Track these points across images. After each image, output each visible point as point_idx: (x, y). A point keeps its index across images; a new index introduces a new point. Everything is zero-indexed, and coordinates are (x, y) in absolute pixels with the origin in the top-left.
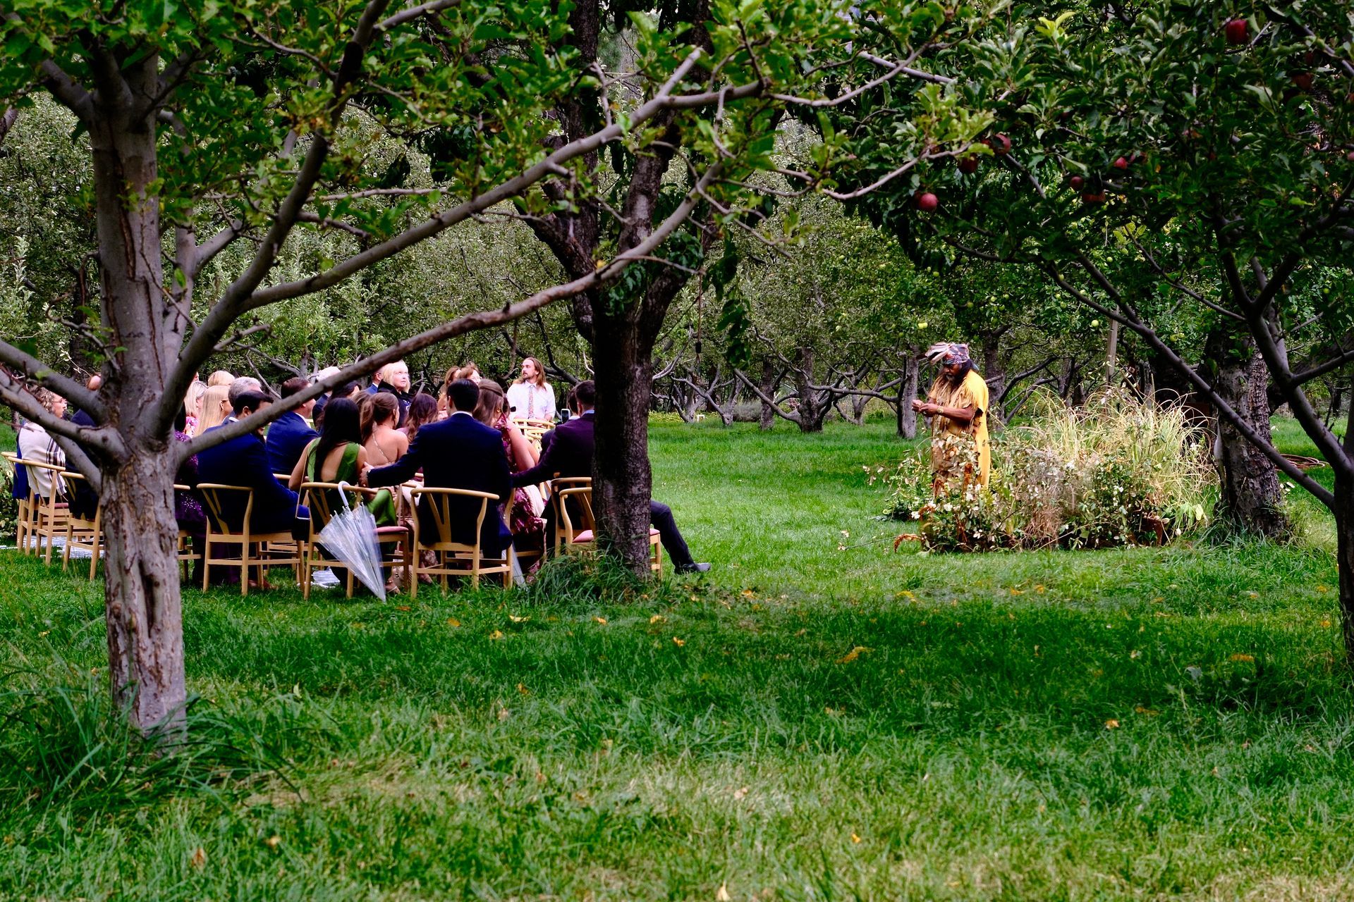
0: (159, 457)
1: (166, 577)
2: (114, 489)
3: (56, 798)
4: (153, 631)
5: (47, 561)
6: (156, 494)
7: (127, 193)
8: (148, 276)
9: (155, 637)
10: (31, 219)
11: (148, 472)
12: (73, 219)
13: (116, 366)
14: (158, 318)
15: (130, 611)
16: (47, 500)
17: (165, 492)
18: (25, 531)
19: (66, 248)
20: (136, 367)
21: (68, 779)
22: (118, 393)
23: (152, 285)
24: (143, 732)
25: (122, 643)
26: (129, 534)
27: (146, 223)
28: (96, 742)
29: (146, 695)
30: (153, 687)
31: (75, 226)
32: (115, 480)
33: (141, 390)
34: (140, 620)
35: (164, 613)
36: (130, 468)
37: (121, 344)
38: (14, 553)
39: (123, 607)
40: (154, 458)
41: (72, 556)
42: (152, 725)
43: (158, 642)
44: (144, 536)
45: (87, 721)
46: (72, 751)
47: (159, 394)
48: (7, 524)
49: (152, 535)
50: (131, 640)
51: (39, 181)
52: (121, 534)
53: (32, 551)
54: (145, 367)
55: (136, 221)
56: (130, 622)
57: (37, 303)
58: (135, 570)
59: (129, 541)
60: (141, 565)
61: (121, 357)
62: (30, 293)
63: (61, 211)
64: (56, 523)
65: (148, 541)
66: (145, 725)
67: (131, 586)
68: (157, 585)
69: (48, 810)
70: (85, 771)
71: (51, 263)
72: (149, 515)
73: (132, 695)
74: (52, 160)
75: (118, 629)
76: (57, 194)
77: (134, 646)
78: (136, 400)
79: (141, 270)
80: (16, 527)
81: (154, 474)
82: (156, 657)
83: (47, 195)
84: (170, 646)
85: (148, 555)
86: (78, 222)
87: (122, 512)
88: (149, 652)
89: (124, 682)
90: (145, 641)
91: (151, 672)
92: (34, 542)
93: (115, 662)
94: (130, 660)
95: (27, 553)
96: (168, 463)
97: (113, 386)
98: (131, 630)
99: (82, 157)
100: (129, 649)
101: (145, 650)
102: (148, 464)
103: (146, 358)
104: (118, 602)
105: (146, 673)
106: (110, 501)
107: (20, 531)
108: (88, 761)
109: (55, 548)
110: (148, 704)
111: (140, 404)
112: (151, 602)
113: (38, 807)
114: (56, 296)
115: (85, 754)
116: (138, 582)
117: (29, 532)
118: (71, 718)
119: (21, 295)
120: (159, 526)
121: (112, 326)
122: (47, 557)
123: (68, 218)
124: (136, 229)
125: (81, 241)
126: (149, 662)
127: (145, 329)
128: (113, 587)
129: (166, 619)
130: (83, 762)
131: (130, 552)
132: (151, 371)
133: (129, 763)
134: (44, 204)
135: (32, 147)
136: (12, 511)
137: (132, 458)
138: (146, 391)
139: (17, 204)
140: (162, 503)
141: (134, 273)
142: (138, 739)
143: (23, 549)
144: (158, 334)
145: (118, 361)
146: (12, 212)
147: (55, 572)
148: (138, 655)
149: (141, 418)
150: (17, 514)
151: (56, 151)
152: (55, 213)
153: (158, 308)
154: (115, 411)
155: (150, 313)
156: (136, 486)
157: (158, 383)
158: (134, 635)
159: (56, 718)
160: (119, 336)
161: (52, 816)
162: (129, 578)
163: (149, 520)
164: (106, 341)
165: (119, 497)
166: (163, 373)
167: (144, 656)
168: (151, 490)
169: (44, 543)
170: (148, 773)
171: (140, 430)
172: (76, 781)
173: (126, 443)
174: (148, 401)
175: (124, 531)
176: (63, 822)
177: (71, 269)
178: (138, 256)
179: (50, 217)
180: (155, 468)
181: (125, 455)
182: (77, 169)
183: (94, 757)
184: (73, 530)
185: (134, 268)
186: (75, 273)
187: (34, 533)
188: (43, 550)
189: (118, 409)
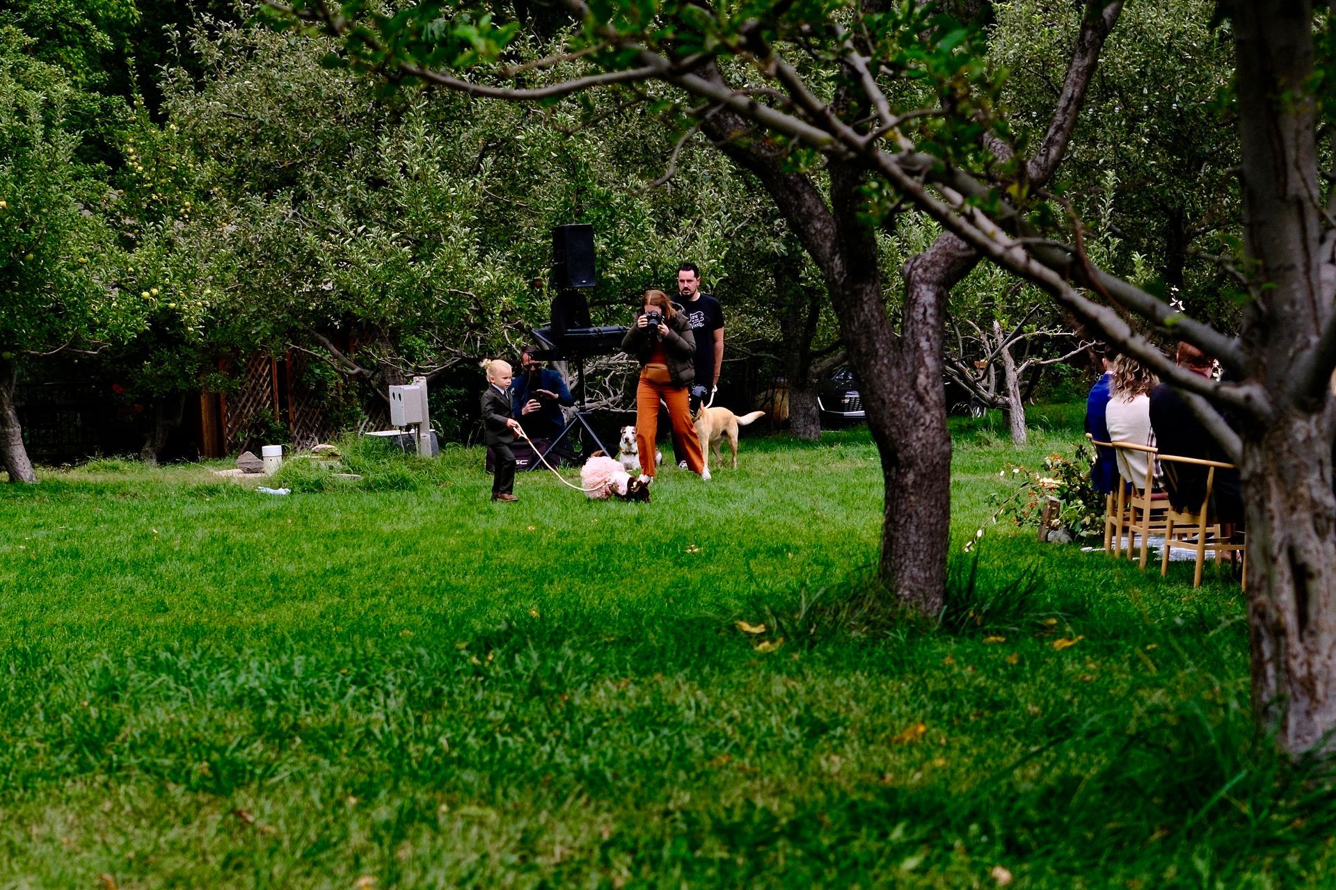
0: (1314, 418)
1: (1322, 567)
2: (1258, 459)
3: (1189, 836)
4: (1305, 633)
5: (1142, 565)
6: (1310, 463)
7: (1278, 92)
8: (1304, 193)
9: (1308, 640)
10: (1117, 148)
11: (1300, 437)
12: (1166, 146)
13: (1263, 307)
14: (1313, 246)
15: (1278, 609)
16: (1142, 492)
17: (1321, 462)
18: (1114, 528)
19: (1158, 182)
20: (1287, 308)
21: (1202, 813)
22: (1264, 341)
23: (1308, 205)
24: (1294, 758)
25: (1267, 649)
26: (1277, 515)
27: (1302, 127)
28: (1236, 768)
29: (1297, 713)
30: (1304, 703)
31: (1170, 155)
32: (1259, 447)
33: (1292, 336)
34: (1290, 619)
35: (1319, 612)
36: (1279, 433)
37: (1269, 280)
38: (1102, 555)
39: (1269, 604)
40: (1308, 421)
41: (1172, 558)
42: (1303, 749)
43: (1312, 647)
44: (1295, 517)
45: (1226, 744)
46: (1209, 778)
47: (1314, 340)
48: (1093, 521)
49: (1304, 515)
50: (1278, 645)
51: (1125, 102)
52: (1267, 515)
53: (1123, 553)
54: (1298, 307)
55: (1290, 126)
56: (1278, 623)
57: (1125, 251)
58: (1282, 559)
59: (1276, 523)
60: (1292, 552)
61: (1267, 296)
62: (1117, 241)
63: (1152, 136)
64: (1151, 519)
65: (1300, 522)
66: (1295, 747)
67: (1278, 578)
68: (1311, 576)
69: (1180, 850)
70: (1224, 804)
71: (1139, 202)
72: (1302, 490)
73: (1279, 713)
74: (1142, 74)
75: (1263, 631)
76: (1148, 115)
77: (1283, 651)
78: (1286, 349)
79: (1295, 185)
80: (1103, 524)
81: (1308, 440)
82: (1310, 665)
83: (1134, 119)
84: (1325, 652)
85: (1299, 539)
86: (1171, 150)
87: (1268, 486)
88: (1300, 659)
89: (1269, 695)
90: (1297, 647)
91: (1302, 684)
92: (1125, 543)
93: (1258, 672)
94: (1278, 669)
95: (1117, 554)
96: (1325, 425)
97: (1257, 332)
98: (1279, 632)
99: (1178, 68)
100: (1276, 656)
101: (1295, 657)
102: (1302, 428)
103: (1299, 295)
104: (1262, 598)
105: (1296, 686)
106: (1253, 474)
107: (1108, 528)
108: (1228, 792)
109: (1151, 549)
110: (1299, 724)
111: (1291, 353)
112: (1302, 597)
113: (1168, 847)
114: (1145, 241)
115: (1222, 781)
116: (1287, 574)
117: (1118, 531)
118: (1206, 738)
119: (1106, 243)
120: (1314, 504)
121: (1257, 257)
122: (1143, 558)
123: (1161, 144)
124: (1289, 136)
125: (1176, 172)
126: (1300, 672)
127: (1298, 260)
128: (1257, 579)
129: (1322, 618)
130: (1223, 793)
131: (1277, 536)
132: (1305, 311)
133: (1277, 796)
134: (1131, 129)
135: (1118, 60)
136: (1098, 505)
137: (1281, 421)
138: (1299, 337)
139: (1099, 130)
140: (1316, 475)
141: (1285, 193)
142: (1287, 767)
143: (1112, 551)
144: (1314, 265)
145: (1264, 301)
146: (1093, 142)
147: (1153, 578)
148: (1287, 662)
149: (1292, 372)
150: (1105, 508)
151: (1146, 63)
152: (1146, 141)
153: (1314, 231)
154: (1261, 363)
155: (1304, 240)
156: (1285, 455)
157: (1312, 326)
158: (1283, 641)
159: (1188, 738)
160: (1267, 270)
161: (1186, 857)
162: (1277, 569)
163: (1302, 496)
164: (1249, 276)
165: (1265, 469)
166: (1320, 314)
167: (1294, 664)
168: (1304, 459)
169: (1138, 543)
170: (1299, 808)
171: (1291, 386)
172: (1212, 816)
173: (1274, 403)
174: (1302, 349)
175: (1270, 511)
176: (1201, 866)
177: (1164, 207)
178: (1291, 167)
179: (1139, 145)
180: (1309, 432)
181: (1273, 418)
182: (1172, 83)
183: (1236, 787)
184: (1173, 526)
185: (1285, 184)
186: (1169, 213)
187: (1125, 530)
188: (1136, 552)
189: (1264, 360)
